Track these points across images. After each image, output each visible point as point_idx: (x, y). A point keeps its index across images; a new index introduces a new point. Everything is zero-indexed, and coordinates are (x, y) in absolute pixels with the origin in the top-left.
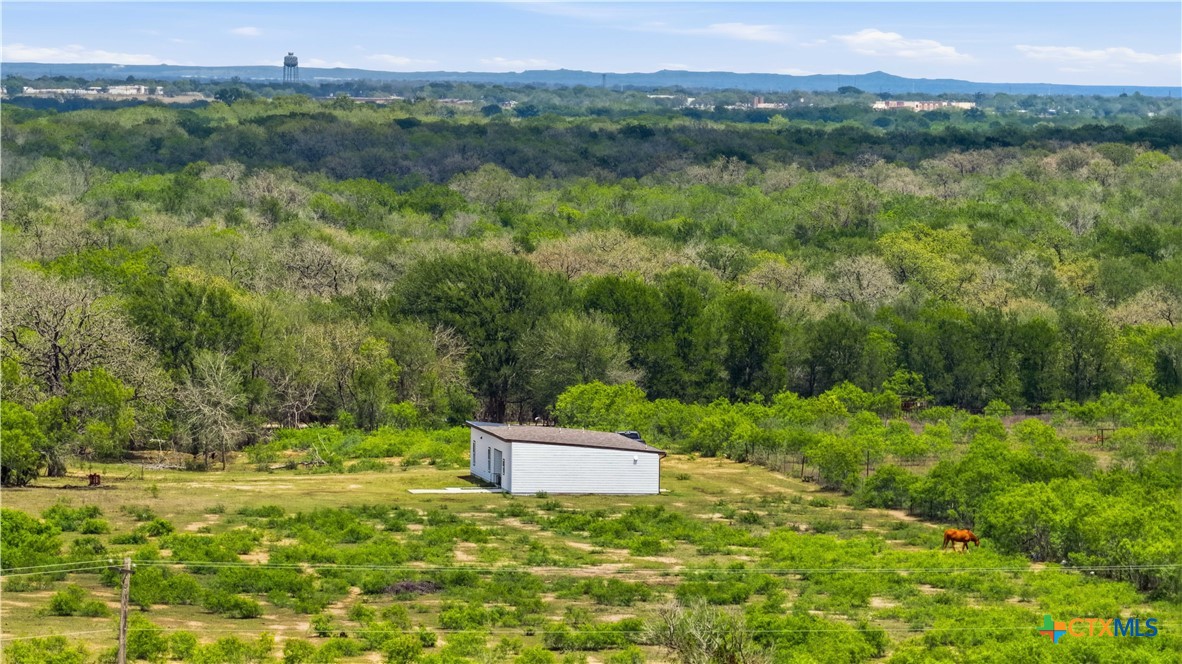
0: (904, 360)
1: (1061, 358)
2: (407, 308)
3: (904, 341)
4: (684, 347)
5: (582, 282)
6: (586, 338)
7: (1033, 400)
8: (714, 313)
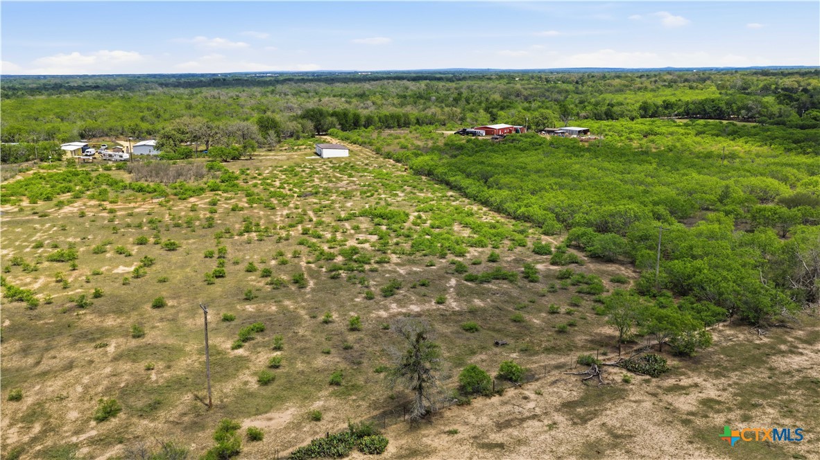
0: (380, 121)
1: (403, 120)
2: (303, 117)
3: (380, 118)
4: (346, 121)
5: (331, 110)
6: (332, 121)
7: (399, 126)
8: (351, 116)
